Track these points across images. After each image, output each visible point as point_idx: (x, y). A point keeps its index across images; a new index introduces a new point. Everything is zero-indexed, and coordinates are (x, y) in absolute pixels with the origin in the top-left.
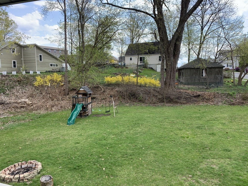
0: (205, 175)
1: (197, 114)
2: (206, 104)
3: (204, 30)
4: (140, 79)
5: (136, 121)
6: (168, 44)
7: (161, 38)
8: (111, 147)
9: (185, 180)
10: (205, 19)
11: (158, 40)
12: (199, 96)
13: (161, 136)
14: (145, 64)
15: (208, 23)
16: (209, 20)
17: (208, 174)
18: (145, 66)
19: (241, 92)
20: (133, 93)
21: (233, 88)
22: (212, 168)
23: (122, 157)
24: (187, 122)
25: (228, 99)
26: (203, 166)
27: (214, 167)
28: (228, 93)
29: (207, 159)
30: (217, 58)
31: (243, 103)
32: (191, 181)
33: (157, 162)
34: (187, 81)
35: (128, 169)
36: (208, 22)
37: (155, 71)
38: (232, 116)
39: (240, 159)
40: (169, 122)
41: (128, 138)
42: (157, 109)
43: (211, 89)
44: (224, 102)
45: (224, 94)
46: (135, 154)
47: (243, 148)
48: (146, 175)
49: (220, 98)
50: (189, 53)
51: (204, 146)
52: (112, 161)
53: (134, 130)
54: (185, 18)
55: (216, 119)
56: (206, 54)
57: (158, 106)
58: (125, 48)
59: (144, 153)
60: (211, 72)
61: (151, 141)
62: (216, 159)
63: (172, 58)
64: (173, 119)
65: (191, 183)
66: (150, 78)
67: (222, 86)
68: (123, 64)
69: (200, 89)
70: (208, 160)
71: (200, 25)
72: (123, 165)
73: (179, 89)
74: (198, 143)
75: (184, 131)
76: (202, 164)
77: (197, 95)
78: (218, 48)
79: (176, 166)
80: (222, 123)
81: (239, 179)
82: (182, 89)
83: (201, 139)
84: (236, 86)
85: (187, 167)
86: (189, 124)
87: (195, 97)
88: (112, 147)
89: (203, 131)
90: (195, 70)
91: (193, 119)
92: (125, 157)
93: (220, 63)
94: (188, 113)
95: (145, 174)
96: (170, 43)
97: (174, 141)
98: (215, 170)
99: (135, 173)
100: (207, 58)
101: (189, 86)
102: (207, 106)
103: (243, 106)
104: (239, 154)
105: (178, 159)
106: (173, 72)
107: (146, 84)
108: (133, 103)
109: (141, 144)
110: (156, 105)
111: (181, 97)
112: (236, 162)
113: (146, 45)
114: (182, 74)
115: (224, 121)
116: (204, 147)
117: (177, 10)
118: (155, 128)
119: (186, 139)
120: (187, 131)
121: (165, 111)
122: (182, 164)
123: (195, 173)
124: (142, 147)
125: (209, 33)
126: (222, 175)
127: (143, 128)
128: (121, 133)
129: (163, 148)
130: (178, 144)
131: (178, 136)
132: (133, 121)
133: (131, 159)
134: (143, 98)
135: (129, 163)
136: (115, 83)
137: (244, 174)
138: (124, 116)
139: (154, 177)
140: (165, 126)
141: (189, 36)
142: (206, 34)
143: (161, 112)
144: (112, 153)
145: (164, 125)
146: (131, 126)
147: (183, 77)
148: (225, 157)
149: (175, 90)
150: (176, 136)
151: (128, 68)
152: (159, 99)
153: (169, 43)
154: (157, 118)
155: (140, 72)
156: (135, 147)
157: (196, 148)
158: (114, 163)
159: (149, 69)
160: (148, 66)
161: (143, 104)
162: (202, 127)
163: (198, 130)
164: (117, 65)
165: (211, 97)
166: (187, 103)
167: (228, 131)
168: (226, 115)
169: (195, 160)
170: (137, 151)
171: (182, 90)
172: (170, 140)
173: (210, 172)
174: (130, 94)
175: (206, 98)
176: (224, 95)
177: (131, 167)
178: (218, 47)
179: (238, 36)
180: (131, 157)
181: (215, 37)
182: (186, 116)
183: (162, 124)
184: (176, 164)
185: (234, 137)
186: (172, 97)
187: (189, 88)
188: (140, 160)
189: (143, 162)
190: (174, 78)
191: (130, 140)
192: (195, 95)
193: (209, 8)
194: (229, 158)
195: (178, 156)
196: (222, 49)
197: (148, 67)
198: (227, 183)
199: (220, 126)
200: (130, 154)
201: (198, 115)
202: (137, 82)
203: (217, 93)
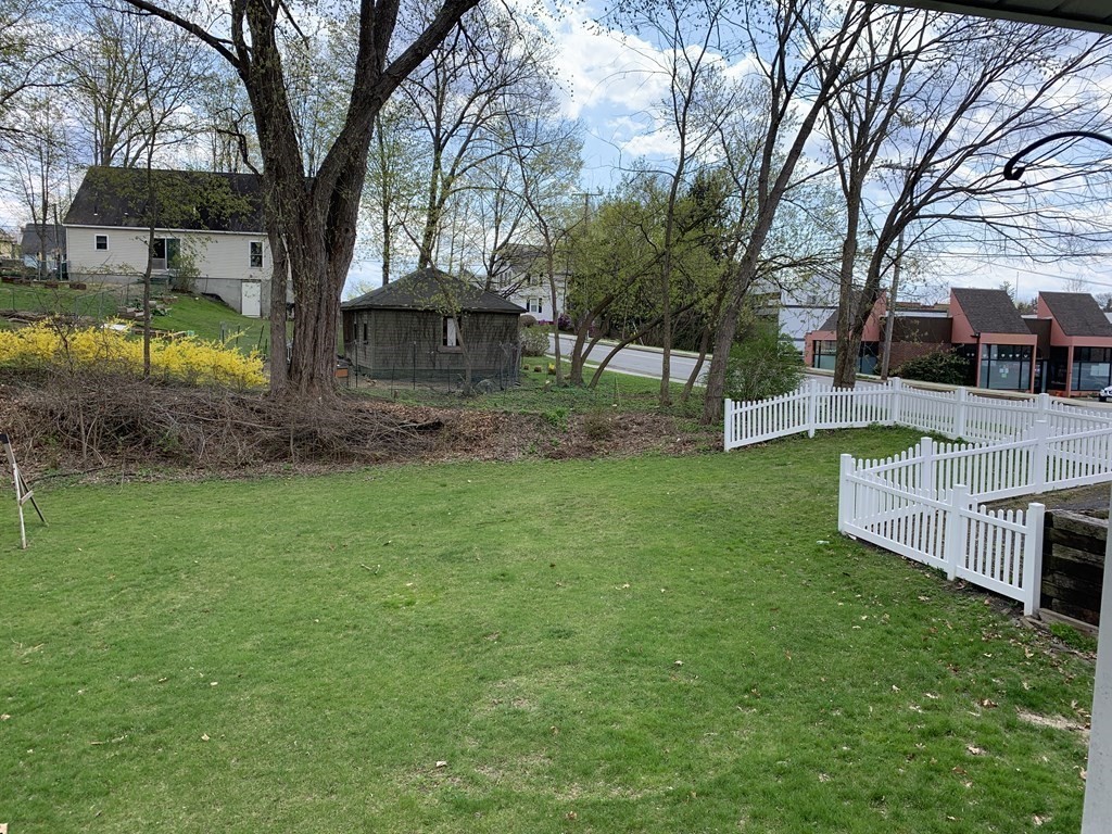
0: (497, 747)
1: (434, 502)
2: (464, 457)
3: (444, 154)
4: (158, 350)
5: (155, 557)
6: (301, 193)
7: (268, 161)
8: (30, 708)
9: (422, 786)
10: (448, 110)
11: (254, 170)
12: (438, 425)
13: (292, 616)
14: (184, 278)
15: (461, 126)
16: (462, 117)
17: (507, 738)
18: (182, 286)
19: (585, 410)
20: (126, 418)
21: (556, 395)
22: (516, 713)
23: (106, 747)
24: (401, 538)
25: (541, 437)
26: (483, 711)
27: (525, 705)
28: (540, 413)
29: (496, 679)
30: (494, 276)
31: (590, 449)
32: (448, 783)
33: (289, 737)
34: (385, 362)
35: (144, 799)
36: (460, 122)
37: (233, 309)
38: (560, 501)
39: (607, 660)
40: (324, 548)
41: (120, 646)
42: (257, 493)
43: (481, 399)
44: (528, 448)
45: (528, 418)
46: (175, 718)
47: (612, 616)
48: (244, 805)
49: (516, 433)
50: (387, 243)
51: (480, 629)
52: (45, 779)
53: (154, 604)
54: (378, 90)
55: (509, 517)
56: (452, 254)
57: (261, 476)
58: (66, 186)
59: (220, 706)
60: (478, 328)
61: (248, 645)
62: (528, 673)
63: (322, 259)
64: (339, 533)
65: (447, 793)
66: (217, 343)
67: (518, 388)
68: (51, 266)
69: (440, 399)
70: (500, 685)
71: (429, 127)
72: (116, 786)
73: (354, 396)
74: (455, 622)
75: (392, 576)
76: (480, 705)
77: (428, 422)
78: (497, 233)
79: (377, 733)
80: (531, 531)
81: (610, 734)
82: (366, 397)
83: (464, 601)
84: (566, 386)
85: (425, 729)
86: (407, 548)
87: (423, 429)
88: (34, 705)
89: (467, 569)
90: (415, 320)
91: (423, 522)
92: (119, 743)
93: (507, 294)
94: (400, 499)
95: (238, 801)
96: (313, 188)
97: (355, 627)
98: (529, 716)
99: (189, 812)
100: (456, 269)
101: (397, 386)
102: (469, 464)
103: (592, 460)
104: (599, 643)
105: (382, 702)
106: (328, 323)
107: (193, 373)
108: (127, 467)
109: (196, 665)
110: (250, 471)
111: (365, 434)
112: (595, 674)
113: (192, 182)
114: (361, 333)
115: (535, 523)
116: (478, 636)
117: (331, 46)
118: (262, 580)
119: (403, 611)
120: (403, 575)
121: (297, 497)
122: (402, 719)
123: (458, 747)
124: (206, 680)
125: (465, 170)
126: (556, 732)
127: (198, 588)
128: (75, 628)
129: (310, 665)
130: (373, 638)
131: (369, 604)
132: (138, 561)
133: (156, 745)
134: (180, 439)
135: (146, 771)
136: (13, 365)
137: (626, 713)
138: (82, 540)
139: (284, 805)
140: (306, 568)
141: (383, 168)
142: (453, 170)
143: (277, 503)
144: (37, 738)
145: (302, 563)
146: (132, 586)
147: (368, 347)
148: (557, 661)
149: (339, 402)
150: (362, 605)
151: (84, 287)
152: (265, 444)
153: (305, 190)
154: (263, 532)
155: (156, 311)
156: (167, 685)
157: (448, 645)
158: (59, 789)
159: (205, 301)
160: (198, 284)
161: (182, 474)
162: (462, 553)
163: (447, 567)
164: (17, 270)
165: (483, 429)
166: (389, 458)
167: (556, 557)
168: (540, 499)
169: (452, 694)
170: (180, 703)
171: (367, 404)
172: (337, 623)
173: (512, 729)
174: (107, 423)
175: (466, 433)
176: (529, 422)
177: (163, 787)
178: (497, 230)
179: (565, 198)
180: (153, 738)
181: (486, 189)
182: (393, 512)
183: (289, 557)
184: (375, 728)
185: (578, 578)
186: (327, 433)
187: (396, 393)
188: (204, 741)
189: (223, 746)
190: (329, 350)
191: (136, 655)
192: (422, 422)
193: (463, 64)
194: (569, 663)
195: (382, 691)
196: (511, 241)
197: (195, 292)
198: (575, 758)
199: (527, 543)
200: (149, 723)
201: (442, 506)
202: (147, 361)
203: (506, 412)
